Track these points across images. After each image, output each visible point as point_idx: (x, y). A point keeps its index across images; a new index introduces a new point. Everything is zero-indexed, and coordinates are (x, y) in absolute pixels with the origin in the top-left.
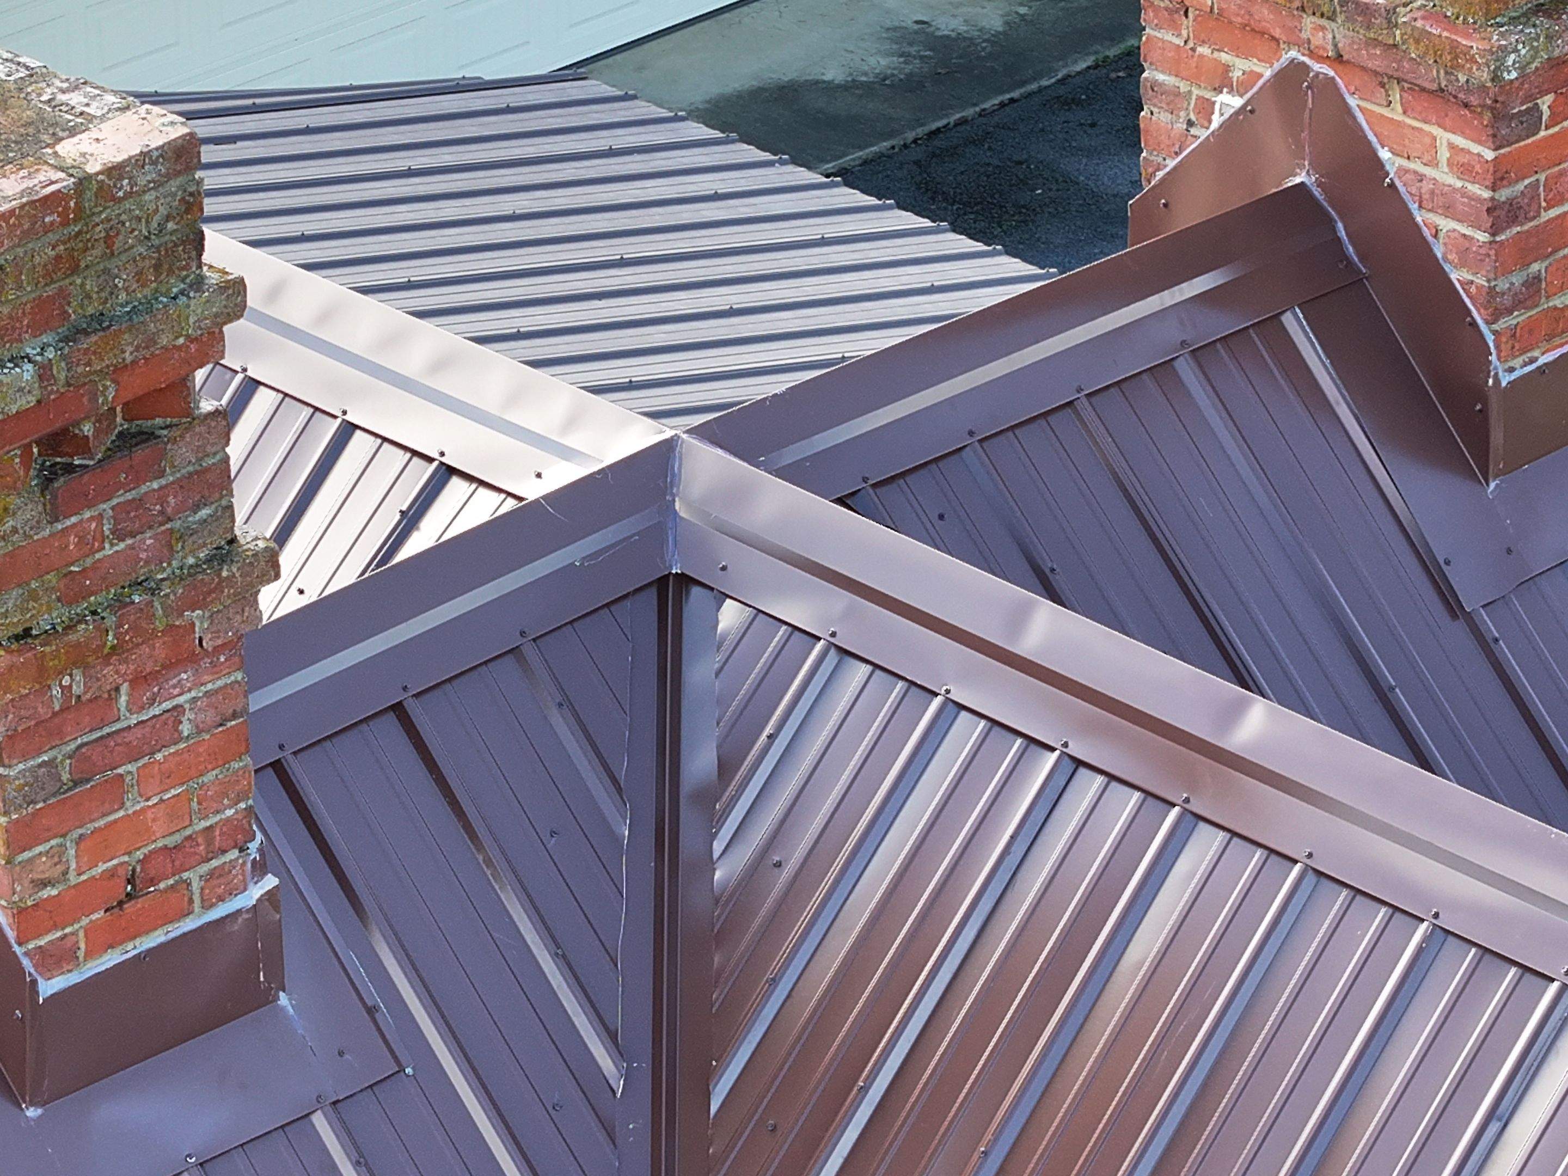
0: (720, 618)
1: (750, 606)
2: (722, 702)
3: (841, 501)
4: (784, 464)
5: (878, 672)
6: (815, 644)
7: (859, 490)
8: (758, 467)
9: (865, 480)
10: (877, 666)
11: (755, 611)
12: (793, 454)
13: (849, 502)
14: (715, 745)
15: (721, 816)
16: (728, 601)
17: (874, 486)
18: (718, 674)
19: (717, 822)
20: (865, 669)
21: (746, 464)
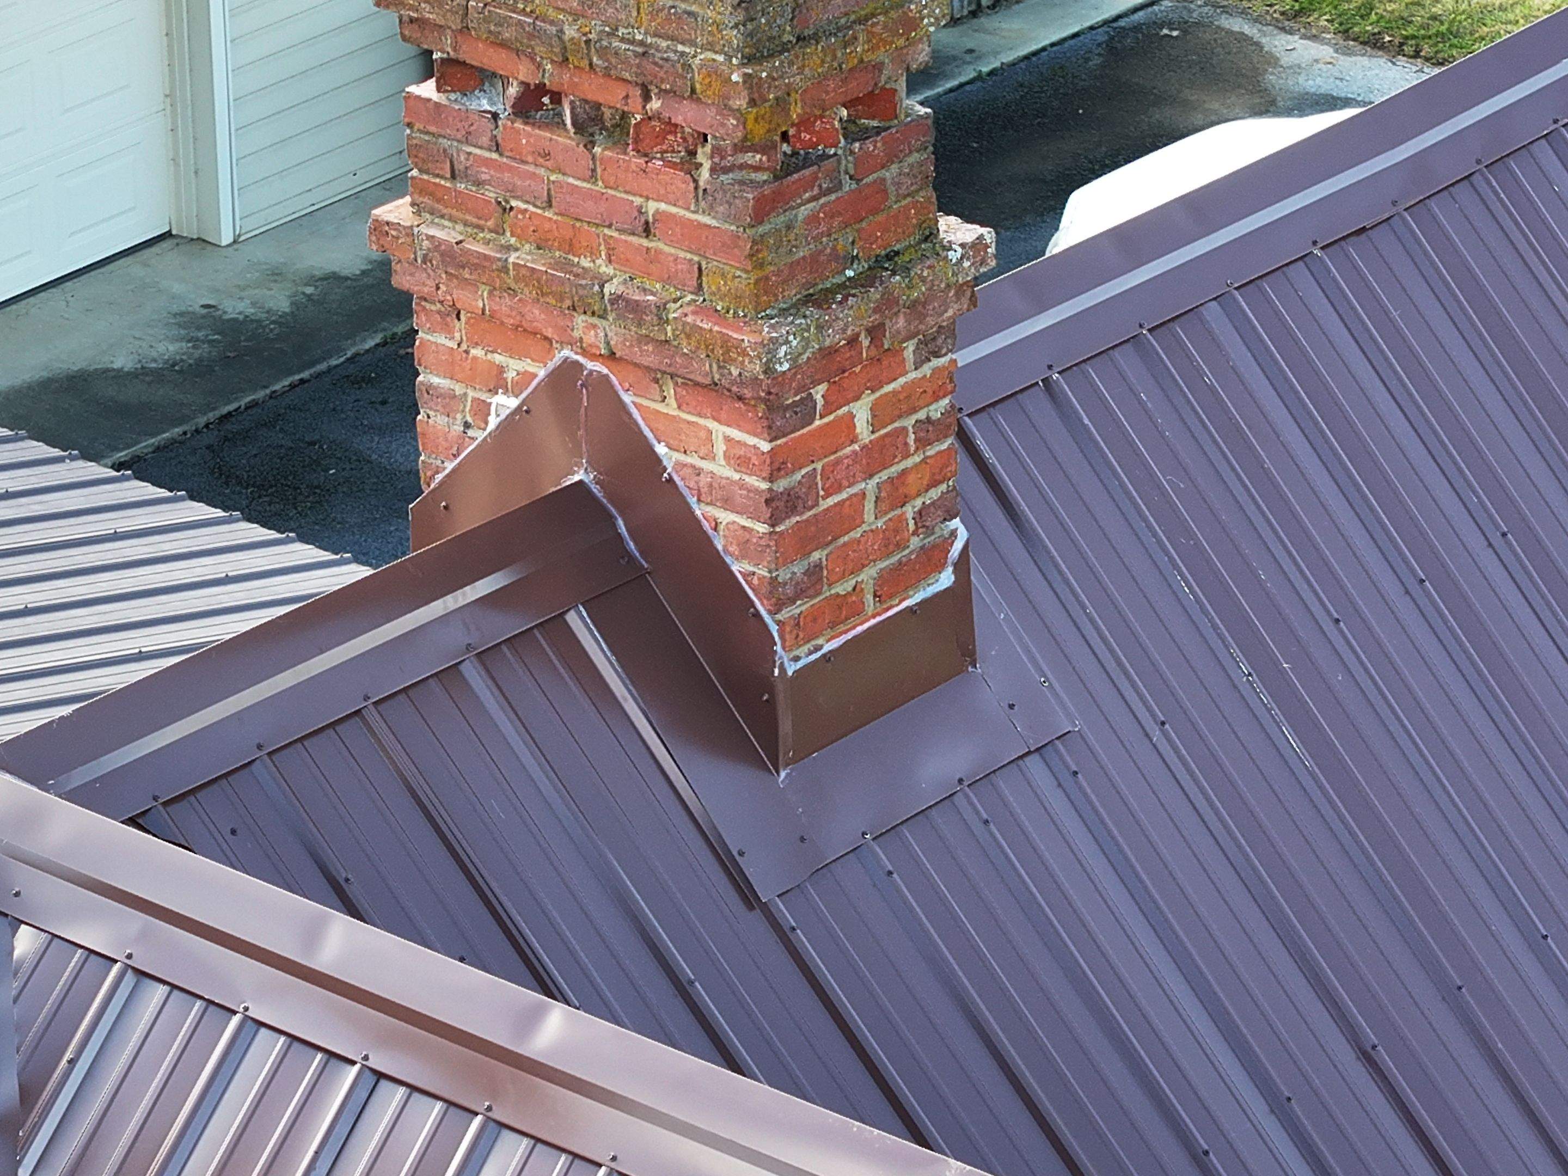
0: (16, 943)
1: (46, 931)
2: (21, 1028)
3: (132, 822)
4: (73, 787)
5: (176, 992)
6: (111, 967)
7: (150, 809)
8: (47, 791)
9: (155, 798)
10: (174, 987)
11: (50, 936)
12: (81, 776)
13: (140, 821)
14: (15, 1072)
15: (25, 1143)
16: (23, 926)
17: (165, 804)
18: (15, 1001)
19: (21, 1150)
20: (162, 990)
21: (35, 789)
